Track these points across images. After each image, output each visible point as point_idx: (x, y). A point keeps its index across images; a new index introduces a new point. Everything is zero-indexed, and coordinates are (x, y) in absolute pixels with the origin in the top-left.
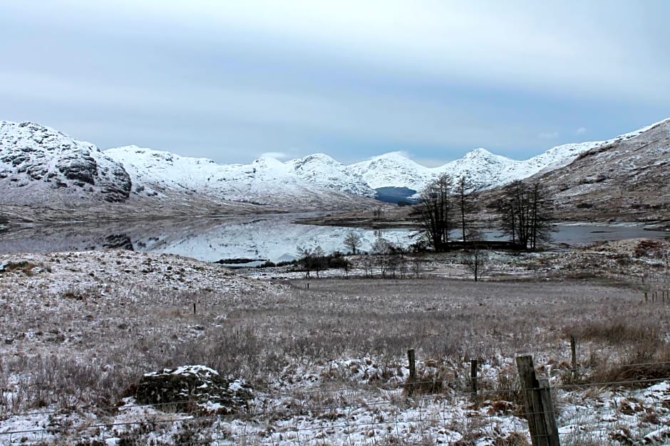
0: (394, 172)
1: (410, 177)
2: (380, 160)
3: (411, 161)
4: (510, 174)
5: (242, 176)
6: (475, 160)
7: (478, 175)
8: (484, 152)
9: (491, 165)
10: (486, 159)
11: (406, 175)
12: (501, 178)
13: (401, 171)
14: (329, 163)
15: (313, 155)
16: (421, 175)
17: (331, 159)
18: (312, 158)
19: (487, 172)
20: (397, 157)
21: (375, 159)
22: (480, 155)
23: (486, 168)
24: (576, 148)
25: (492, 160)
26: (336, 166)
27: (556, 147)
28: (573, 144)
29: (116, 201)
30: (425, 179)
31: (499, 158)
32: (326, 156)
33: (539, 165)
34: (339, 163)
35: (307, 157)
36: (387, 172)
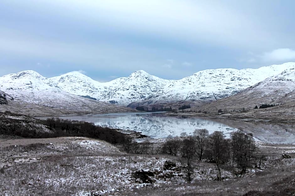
0: (78, 85)
1: (90, 89)
2: (67, 76)
3: (88, 78)
4: (171, 89)
6: (139, 78)
7: (141, 89)
8: (144, 73)
9: (150, 82)
10: (146, 78)
11: (87, 87)
12: (165, 92)
13: (83, 84)
14: (37, 77)
15: (25, 71)
16: (97, 87)
17: (39, 75)
18: (24, 73)
19: (148, 87)
20: (78, 75)
21: (64, 76)
22: (142, 75)
23: (147, 84)
24: (213, 72)
25: (150, 79)
26: (43, 79)
27: (200, 72)
28: (211, 70)
30: (100, 90)
32: (35, 72)
33: (190, 83)
34: (45, 78)
35: (21, 72)
36: (73, 85)
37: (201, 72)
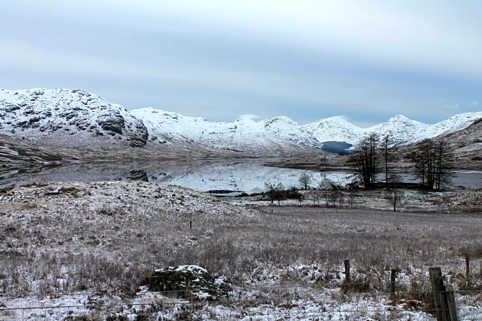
0: (336, 131)
1: (348, 135)
2: (327, 122)
3: (349, 123)
4: (421, 134)
5: (227, 131)
6: (396, 123)
7: (398, 134)
8: (403, 118)
9: (408, 127)
10: (404, 123)
11: (345, 133)
12: (415, 137)
13: (342, 130)
14: (290, 123)
15: (278, 117)
16: (357, 134)
17: (291, 120)
18: (277, 119)
19: (405, 133)
20: (339, 120)
21: (323, 121)
22: (400, 119)
23: (404, 129)
24: (472, 115)
25: (408, 123)
26: (295, 125)
27: (456, 115)
28: (470, 113)
29: (137, 146)
30: (359, 136)
31: (414, 122)
32: (287, 118)
33: (444, 127)
34: (297, 123)
35: (274, 118)
36: (331, 130)
37: (458, 115)
